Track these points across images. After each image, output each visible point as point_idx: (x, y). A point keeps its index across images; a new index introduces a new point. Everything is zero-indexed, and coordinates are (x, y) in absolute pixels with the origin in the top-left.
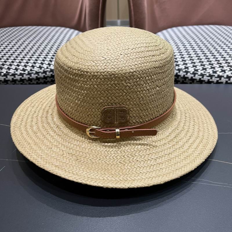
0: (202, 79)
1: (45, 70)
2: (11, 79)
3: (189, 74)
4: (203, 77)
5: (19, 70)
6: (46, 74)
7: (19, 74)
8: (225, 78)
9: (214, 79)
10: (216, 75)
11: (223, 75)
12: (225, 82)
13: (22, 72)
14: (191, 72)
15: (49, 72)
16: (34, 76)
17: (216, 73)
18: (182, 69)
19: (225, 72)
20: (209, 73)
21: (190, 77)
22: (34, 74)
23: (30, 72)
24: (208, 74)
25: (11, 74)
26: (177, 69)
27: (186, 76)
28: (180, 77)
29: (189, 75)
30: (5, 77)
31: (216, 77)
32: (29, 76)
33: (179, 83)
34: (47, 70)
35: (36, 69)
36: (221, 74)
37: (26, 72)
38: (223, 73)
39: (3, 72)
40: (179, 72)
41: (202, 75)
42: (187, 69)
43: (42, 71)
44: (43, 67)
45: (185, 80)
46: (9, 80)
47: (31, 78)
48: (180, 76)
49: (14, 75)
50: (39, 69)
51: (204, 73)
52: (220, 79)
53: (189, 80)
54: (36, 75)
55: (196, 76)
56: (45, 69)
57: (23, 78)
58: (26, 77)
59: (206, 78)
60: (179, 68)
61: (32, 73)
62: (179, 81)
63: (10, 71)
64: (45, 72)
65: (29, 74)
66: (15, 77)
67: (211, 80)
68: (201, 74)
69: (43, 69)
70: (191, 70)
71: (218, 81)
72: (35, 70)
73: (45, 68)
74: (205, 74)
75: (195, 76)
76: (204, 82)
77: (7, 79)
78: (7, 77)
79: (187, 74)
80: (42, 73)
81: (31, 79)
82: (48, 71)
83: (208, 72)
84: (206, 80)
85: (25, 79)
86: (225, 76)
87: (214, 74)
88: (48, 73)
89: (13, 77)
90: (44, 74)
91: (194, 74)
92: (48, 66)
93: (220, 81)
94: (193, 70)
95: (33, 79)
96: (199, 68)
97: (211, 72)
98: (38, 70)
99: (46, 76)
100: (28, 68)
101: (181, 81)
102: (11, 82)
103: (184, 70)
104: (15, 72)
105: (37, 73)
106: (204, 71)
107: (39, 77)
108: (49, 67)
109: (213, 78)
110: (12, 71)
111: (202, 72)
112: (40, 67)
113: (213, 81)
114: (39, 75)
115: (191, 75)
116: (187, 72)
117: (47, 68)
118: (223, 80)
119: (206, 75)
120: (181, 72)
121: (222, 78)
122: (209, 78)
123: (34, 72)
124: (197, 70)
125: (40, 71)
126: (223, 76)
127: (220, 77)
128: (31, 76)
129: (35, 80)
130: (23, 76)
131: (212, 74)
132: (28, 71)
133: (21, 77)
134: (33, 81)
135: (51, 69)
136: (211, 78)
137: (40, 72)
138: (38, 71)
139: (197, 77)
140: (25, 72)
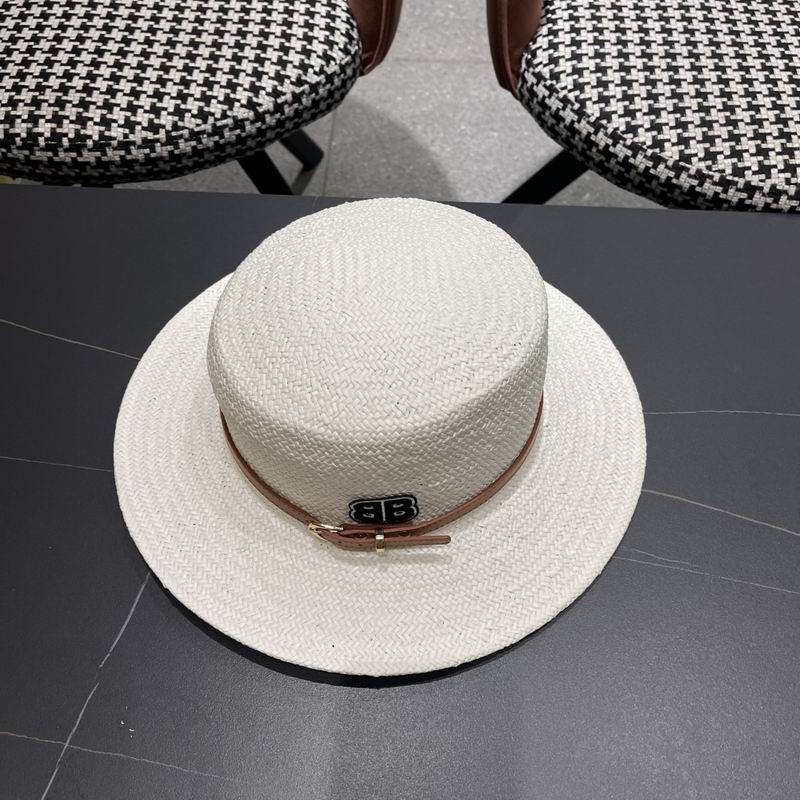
0: (698, 189)
1: (219, 124)
2: (117, 159)
3: (661, 167)
4: (701, 185)
5: (138, 128)
6: (222, 136)
7: (139, 142)
8: (764, 195)
9: (733, 195)
10: (741, 182)
11: (761, 184)
12: (761, 205)
13: (150, 136)
14: (670, 163)
15: (231, 130)
16: (185, 146)
17: (743, 176)
18: (645, 147)
19: (769, 176)
20: (723, 171)
21: (663, 177)
22: (186, 140)
23: (174, 134)
24: (717, 177)
25: (115, 143)
26: (629, 142)
27: (652, 171)
28: (633, 171)
29: (662, 172)
30: (98, 154)
31: (738, 190)
32: (170, 148)
33: (629, 185)
34: (224, 122)
35: (190, 122)
36: (755, 180)
37: (162, 135)
38: (763, 177)
39: (90, 137)
40: (634, 156)
41: (701, 177)
42: (657, 150)
43: (208, 127)
44: (213, 114)
45: (650, 182)
46: (112, 162)
47: (176, 152)
48: (635, 167)
49: (125, 145)
50: (199, 121)
51: (705, 172)
52: (751, 197)
53: (660, 184)
54: (194, 143)
55: (684, 176)
56: (216, 120)
57: (153, 155)
58: (161, 150)
59: (709, 189)
60: (636, 140)
61: (181, 136)
62: (632, 181)
63: (113, 134)
64: (217, 131)
65: (171, 140)
66: (129, 152)
67: (722, 196)
68: (699, 171)
69: (211, 120)
70: (671, 153)
71: (741, 201)
72: (187, 125)
73: (218, 116)
74: (711, 173)
75: (677, 177)
76: (700, 200)
77: (104, 159)
78: (104, 153)
79: (655, 167)
80: (209, 135)
81: (178, 155)
82: (226, 126)
83: (721, 167)
84: (710, 193)
85: (161, 158)
86: (766, 190)
87: (736, 179)
88: (227, 134)
89: (122, 153)
90: (217, 138)
91: (678, 169)
92: (226, 107)
93: (748, 202)
94: (677, 157)
95: (185, 154)
96: (697, 149)
97: (729, 171)
98: (198, 125)
99: (222, 141)
100: (166, 120)
101: (637, 181)
102: (117, 167)
103: (649, 152)
104: (126, 136)
105: (195, 135)
106: (709, 163)
107: (200, 147)
108: (229, 113)
109: (731, 191)
110: (117, 132)
111: (702, 165)
112: (203, 115)
113: (730, 199)
114: (199, 141)
115: (667, 171)
116: (657, 160)
117: (224, 116)
118: (759, 200)
119: (711, 177)
120: (640, 157)
121: (757, 195)
122: (719, 189)
123: (186, 132)
124: (687, 158)
125: (203, 127)
126: (761, 188)
127: (750, 189)
128: (177, 146)
129: (190, 157)
130: (153, 150)
131: (729, 178)
132: (167, 132)
133: (147, 151)
134: (184, 162)
135: (234, 118)
136: (725, 191)
137: (203, 132)
138: (196, 130)
139: (685, 181)
140: (157, 136)
